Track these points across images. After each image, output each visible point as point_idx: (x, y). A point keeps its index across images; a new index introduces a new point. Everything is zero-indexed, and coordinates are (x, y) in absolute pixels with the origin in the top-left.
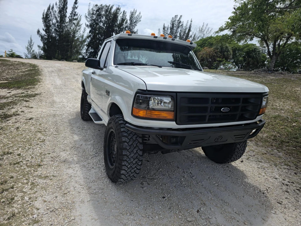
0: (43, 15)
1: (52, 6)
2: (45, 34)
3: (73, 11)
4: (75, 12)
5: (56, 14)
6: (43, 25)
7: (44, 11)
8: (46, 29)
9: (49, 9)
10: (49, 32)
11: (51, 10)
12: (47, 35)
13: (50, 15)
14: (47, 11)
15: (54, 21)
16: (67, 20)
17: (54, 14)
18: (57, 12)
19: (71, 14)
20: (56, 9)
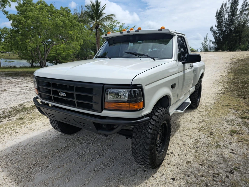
0: (217, 13)
1: (225, 3)
2: (217, 29)
3: (244, 3)
4: (247, 3)
5: (228, 9)
6: (216, 21)
7: (218, 9)
8: (218, 25)
9: (222, 7)
10: (220, 27)
11: (224, 7)
12: (218, 30)
13: (223, 12)
14: (221, 9)
15: (226, 16)
16: (238, 12)
17: (226, 10)
18: (230, 7)
19: (242, 6)
20: (229, 5)
